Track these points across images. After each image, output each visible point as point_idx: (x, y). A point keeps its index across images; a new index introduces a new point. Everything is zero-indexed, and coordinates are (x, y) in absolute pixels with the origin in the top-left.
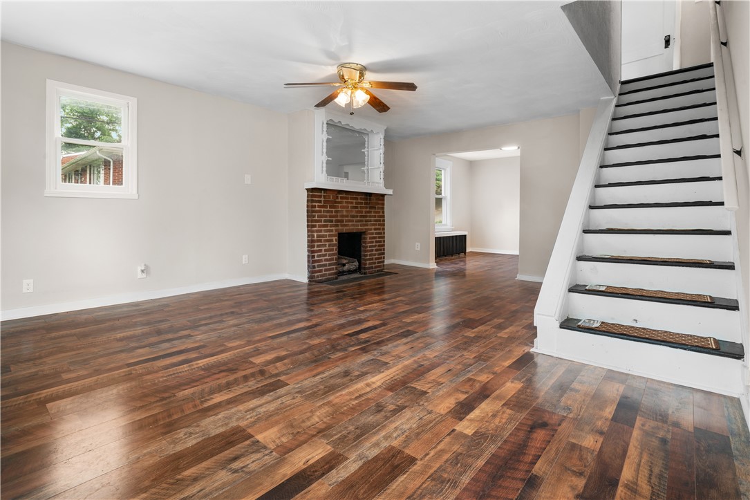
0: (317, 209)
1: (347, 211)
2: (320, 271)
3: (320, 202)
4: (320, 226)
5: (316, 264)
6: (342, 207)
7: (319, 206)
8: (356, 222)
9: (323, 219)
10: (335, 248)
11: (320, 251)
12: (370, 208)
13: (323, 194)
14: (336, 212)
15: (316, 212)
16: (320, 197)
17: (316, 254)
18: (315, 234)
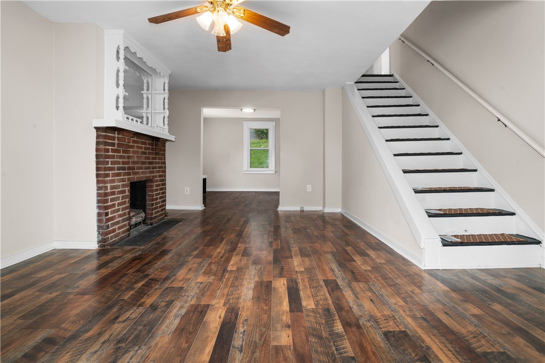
0: (110, 153)
1: (138, 157)
2: (114, 231)
3: (113, 145)
4: (114, 175)
5: (110, 223)
6: (134, 152)
7: (113, 151)
8: (145, 169)
9: (116, 166)
10: (127, 200)
11: (114, 205)
12: (156, 154)
13: (116, 135)
14: (129, 157)
15: (108, 157)
16: (113, 138)
17: (109, 210)
18: (109, 185)
